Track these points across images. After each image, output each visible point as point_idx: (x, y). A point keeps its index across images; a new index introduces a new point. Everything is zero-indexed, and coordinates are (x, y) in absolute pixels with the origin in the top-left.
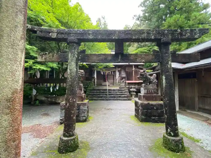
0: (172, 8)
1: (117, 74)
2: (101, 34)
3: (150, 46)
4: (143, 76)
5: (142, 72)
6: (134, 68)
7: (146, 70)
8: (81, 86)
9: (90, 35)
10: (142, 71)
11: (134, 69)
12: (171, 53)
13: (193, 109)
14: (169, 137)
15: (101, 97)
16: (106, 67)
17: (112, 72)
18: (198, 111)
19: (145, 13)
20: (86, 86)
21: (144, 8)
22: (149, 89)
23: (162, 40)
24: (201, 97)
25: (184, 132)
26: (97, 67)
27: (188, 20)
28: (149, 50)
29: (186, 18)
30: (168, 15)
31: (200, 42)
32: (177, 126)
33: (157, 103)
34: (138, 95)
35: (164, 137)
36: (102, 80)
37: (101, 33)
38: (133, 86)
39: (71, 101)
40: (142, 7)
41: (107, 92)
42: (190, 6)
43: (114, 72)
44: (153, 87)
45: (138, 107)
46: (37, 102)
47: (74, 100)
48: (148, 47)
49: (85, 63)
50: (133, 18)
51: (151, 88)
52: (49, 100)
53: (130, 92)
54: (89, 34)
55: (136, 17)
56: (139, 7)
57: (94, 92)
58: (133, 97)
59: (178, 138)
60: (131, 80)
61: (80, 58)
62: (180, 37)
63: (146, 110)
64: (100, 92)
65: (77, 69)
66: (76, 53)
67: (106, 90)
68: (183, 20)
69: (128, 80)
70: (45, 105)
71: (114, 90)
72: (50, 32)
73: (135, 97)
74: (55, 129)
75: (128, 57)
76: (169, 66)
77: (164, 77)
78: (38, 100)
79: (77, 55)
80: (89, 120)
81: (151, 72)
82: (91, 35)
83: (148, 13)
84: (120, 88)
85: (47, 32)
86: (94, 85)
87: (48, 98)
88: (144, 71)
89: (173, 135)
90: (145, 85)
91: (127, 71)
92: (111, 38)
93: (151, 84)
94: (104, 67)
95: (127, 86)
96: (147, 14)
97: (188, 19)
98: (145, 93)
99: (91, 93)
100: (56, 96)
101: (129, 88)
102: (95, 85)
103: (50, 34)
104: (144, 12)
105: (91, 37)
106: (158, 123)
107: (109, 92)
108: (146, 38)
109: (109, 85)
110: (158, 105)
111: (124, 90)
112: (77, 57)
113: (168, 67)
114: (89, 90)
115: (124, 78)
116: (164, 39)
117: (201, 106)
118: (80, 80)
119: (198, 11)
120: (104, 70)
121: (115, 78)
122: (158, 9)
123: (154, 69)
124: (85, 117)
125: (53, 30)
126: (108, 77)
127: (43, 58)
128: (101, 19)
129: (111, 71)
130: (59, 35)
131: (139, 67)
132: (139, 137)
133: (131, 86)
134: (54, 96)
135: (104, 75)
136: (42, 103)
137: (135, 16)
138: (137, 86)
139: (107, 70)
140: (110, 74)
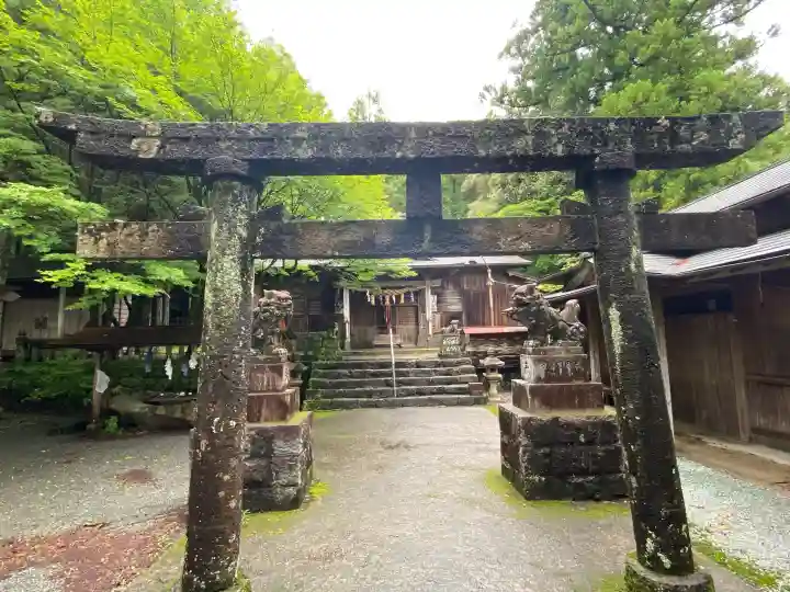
0: (621, 58)
1: (431, 300)
2: (345, 139)
3: (548, 197)
4: (527, 310)
5: (522, 294)
6: (493, 276)
7: (538, 284)
8: (277, 354)
9: (299, 146)
10: (522, 288)
11: (491, 281)
12: (637, 213)
13: (731, 433)
14: (654, 578)
15: (370, 395)
16: (386, 278)
17: (407, 295)
18: (751, 441)
19: (526, 78)
20: (310, 353)
21: (518, 62)
22: (554, 359)
23: (597, 160)
24: (759, 383)
25: (711, 538)
26: (351, 276)
27: (681, 99)
28: (547, 212)
29: (672, 91)
30: (610, 84)
31: (731, 177)
32: (684, 526)
33: (588, 418)
34: (513, 384)
35: (631, 573)
36: (371, 325)
37: (346, 135)
38: (490, 349)
39: (218, 427)
40: (513, 56)
41: (391, 375)
42: (685, 50)
43: (416, 293)
44: (568, 351)
45: (514, 437)
46: (113, 423)
47: (233, 423)
48: (542, 199)
49: (304, 264)
50: (483, 96)
51: (563, 355)
52: (161, 411)
53: (480, 371)
54: (298, 142)
55: (493, 93)
56: (501, 56)
57: (339, 376)
58: (494, 389)
59: (690, 581)
60: (484, 325)
61: (258, 240)
62: (669, 148)
63: (547, 450)
64: (363, 375)
65: (245, 286)
66: (241, 220)
67: (387, 365)
68: (664, 99)
69: (471, 323)
70: (141, 436)
71: (418, 365)
72: (134, 137)
73: (499, 391)
74: (163, 544)
75: (462, 232)
76: (633, 265)
77: (614, 314)
78: (114, 413)
79: (247, 227)
80: (312, 499)
81: (557, 291)
82: (305, 145)
83: (533, 78)
84: (440, 356)
85: (120, 135)
86: (342, 348)
87: (157, 403)
88: (531, 290)
89: (668, 566)
90: (537, 345)
91: (468, 291)
92: (386, 154)
93: (560, 342)
94: (379, 279)
95: (469, 349)
96: (530, 84)
97: (682, 93)
98: (538, 379)
99: (327, 381)
100: (187, 395)
101: (475, 354)
102: (347, 346)
103: (130, 141)
104: (520, 76)
105: (304, 153)
106: (598, 500)
107: (399, 374)
108: (531, 153)
109: (399, 346)
110: (594, 425)
111: (459, 363)
112: (244, 234)
113: (628, 269)
114: (321, 367)
115: (456, 316)
116: (604, 157)
117: (761, 422)
118: (273, 333)
119: (717, 65)
120: (377, 286)
121: (421, 315)
122: (570, 63)
123: (566, 279)
124: (295, 485)
125: (146, 126)
126: (394, 313)
127: (103, 243)
128: (367, 102)
129: (405, 290)
130: (168, 146)
131: (511, 274)
132: (525, 576)
133: (482, 348)
134: (183, 394)
135: (379, 307)
136: (131, 426)
137: (487, 89)
138: (505, 348)
139: (390, 288)
140: (402, 301)
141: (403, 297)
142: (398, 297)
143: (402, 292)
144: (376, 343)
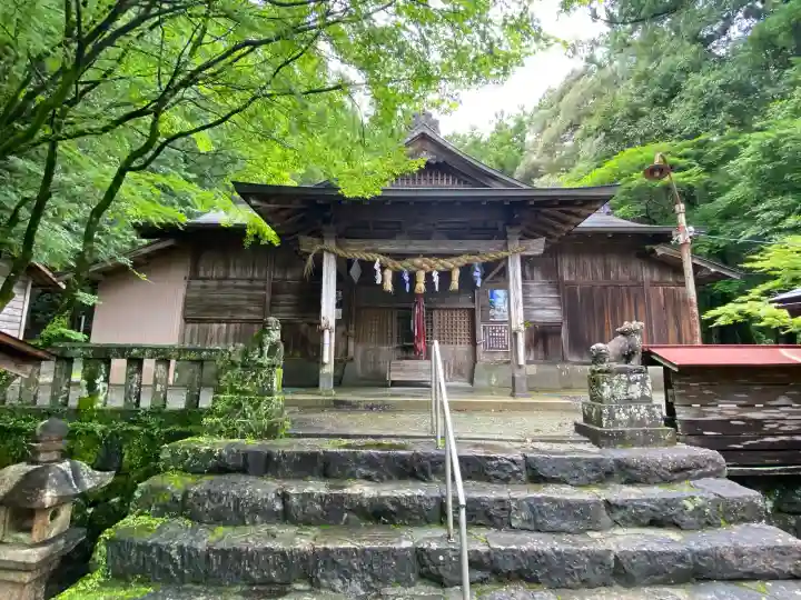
102: (322, 384)
115: (551, 330)
121: (480, 327)
131: (659, 252)
135: (403, 298)
139: (430, 256)
140: (455, 284)
141: (456, 275)
142: (446, 276)
143: (454, 266)
144: (395, 377)
